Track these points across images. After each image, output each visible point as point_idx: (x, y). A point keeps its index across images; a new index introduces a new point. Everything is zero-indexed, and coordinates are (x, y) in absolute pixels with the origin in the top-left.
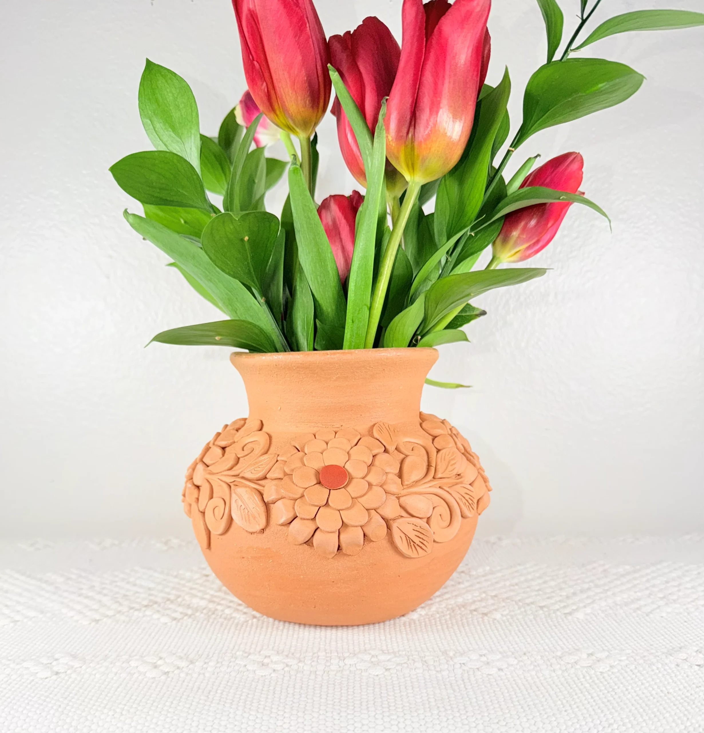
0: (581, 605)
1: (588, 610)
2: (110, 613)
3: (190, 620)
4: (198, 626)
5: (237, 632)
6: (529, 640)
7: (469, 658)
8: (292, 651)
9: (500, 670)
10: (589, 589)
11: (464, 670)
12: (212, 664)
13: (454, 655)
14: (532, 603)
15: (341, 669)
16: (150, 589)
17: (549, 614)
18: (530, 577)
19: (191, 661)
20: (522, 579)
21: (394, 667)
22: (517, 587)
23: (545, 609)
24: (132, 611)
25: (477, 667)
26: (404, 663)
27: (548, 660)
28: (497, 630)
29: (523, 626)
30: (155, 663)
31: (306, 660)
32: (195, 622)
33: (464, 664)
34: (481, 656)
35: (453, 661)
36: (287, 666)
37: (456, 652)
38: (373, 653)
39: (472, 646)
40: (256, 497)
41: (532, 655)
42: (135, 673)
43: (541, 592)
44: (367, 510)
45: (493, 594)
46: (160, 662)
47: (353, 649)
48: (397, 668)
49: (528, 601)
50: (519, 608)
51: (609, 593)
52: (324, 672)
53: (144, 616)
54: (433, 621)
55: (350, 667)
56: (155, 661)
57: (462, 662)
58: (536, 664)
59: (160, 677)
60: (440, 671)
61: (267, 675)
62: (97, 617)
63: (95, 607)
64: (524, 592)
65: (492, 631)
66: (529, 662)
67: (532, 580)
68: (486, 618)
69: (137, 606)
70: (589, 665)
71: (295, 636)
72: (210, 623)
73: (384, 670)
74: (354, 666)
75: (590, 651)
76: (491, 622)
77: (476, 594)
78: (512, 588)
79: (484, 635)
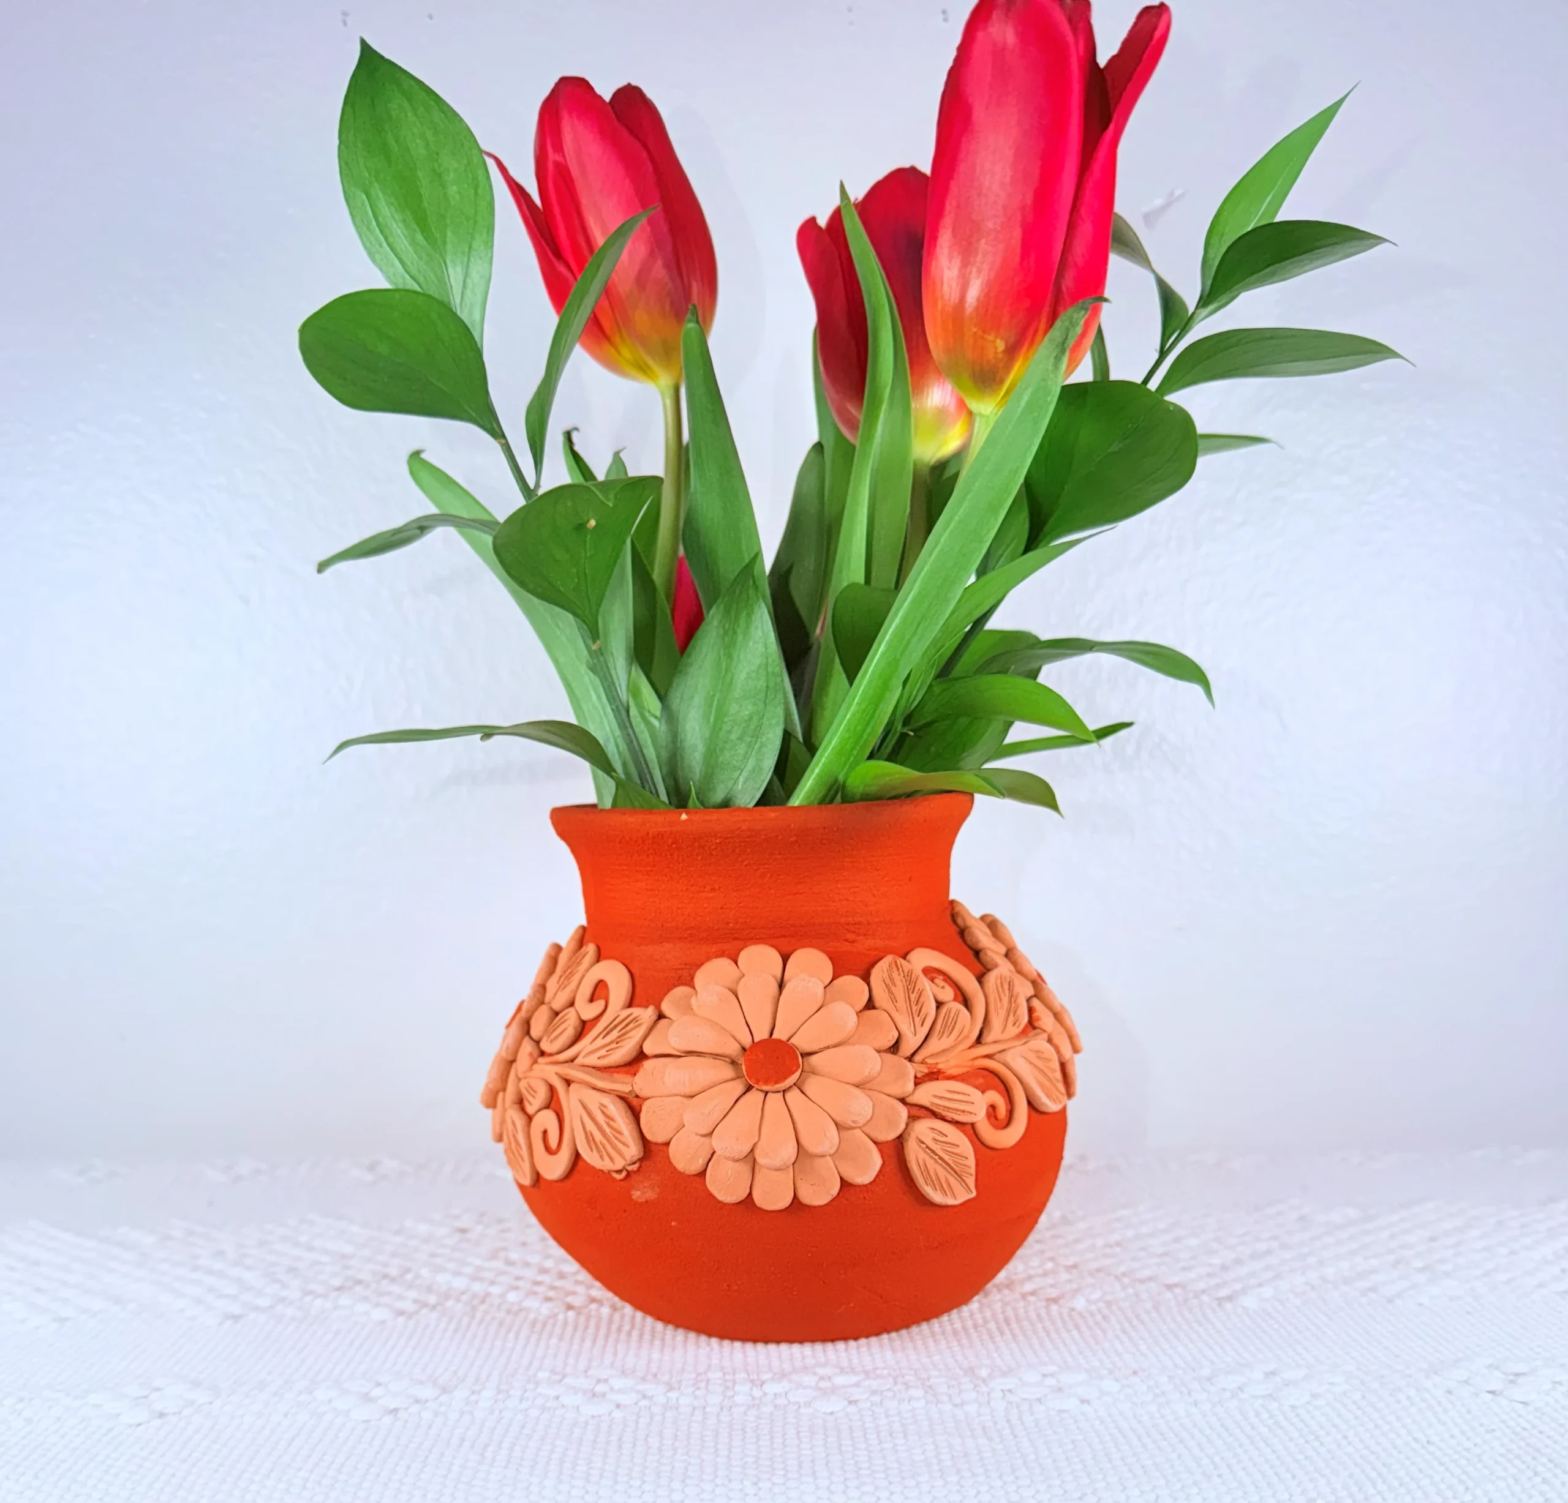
0: (1254, 1282)
1: (1268, 1292)
2: (263, 1302)
3: (434, 1315)
4: (452, 1327)
5: (535, 1336)
6: (1143, 1348)
7: (1020, 1379)
8: (654, 1369)
9: (1084, 1401)
11: (1010, 1403)
12: (487, 1394)
13: (990, 1375)
14: (1150, 1279)
15: (757, 1402)
16: (344, 1256)
17: (1187, 1300)
18: (1146, 1230)
19: (443, 1389)
21: (865, 1397)
22: (1117, 1249)
23: (1178, 1291)
24: (308, 1298)
25: (1038, 1396)
26: (888, 1390)
27: (1183, 1383)
28: (1079, 1329)
29: (1130, 1322)
30: (367, 1394)
31: (683, 1387)
32: (446, 1319)
34: (1045, 1376)
35: (987, 1386)
36: (644, 1397)
37: (994, 1370)
38: (821, 1371)
39: (1026, 1358)
41: (1150, 1375)
42: (325, 1413)
43: (1168, 1259)
45: (1070, 1263)
46: (377, 1392)
47: (780, 1365)
48: (872, 1399)
49: (1143, 1274)
50: (1124, 1288)
51: (1312, 1260)
53: (335, 1308)
56: (366, 1390)
57: (1008, 1387)
58: (1157, 1391)
59: (380, 1419)
60: (962, 1404)
61: (604, 1414)
62: (236, 1309)
63: (231, 1290)
64: (1134, 1259)
65: (1068, 1331)
66: (1145, 1388)
67: (1151, 1235)
69: (319, 1289)
70: (1269, 1392)
72: (476, 1321)
73: (846, 1403)
74: (783, 1396)
75: (1271, 1368)
76: (1066, 1315)
78: (1108, 1251)
79: (1052, 1339)
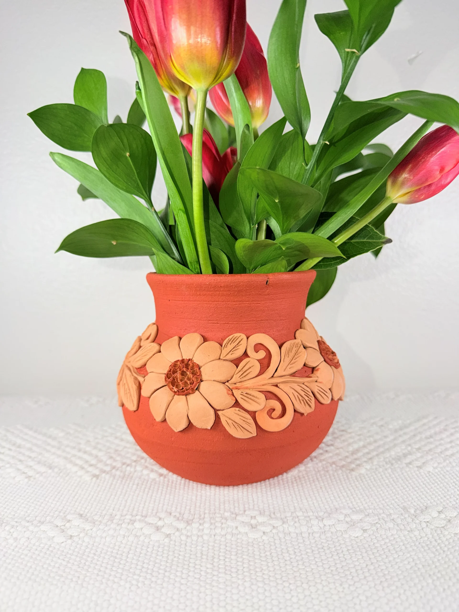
2: (108, 469)
7: (430, 515)
8: (272, 510)
11: (432, 529)
13: (415, 512)
15: (323, 530)
42: (140, 536)
43: (453, 444)
46: (160, 523)
47: (324, 506)
48: (372, 529)
49: (449, 453)
52: (309, 534)
54: (379, 475)
55: (330, 528)
56: (155, 522)
57: (426, 520)
59: (164, 540)
60: (412, 531)
61: (259, 538)
62: (97, 472)
63: (94, 462)
65: (433, 484)
68: (421, 471)
73: (362, 531)
74: (333, 526)
77: (403, 447)
79: (429, 489)
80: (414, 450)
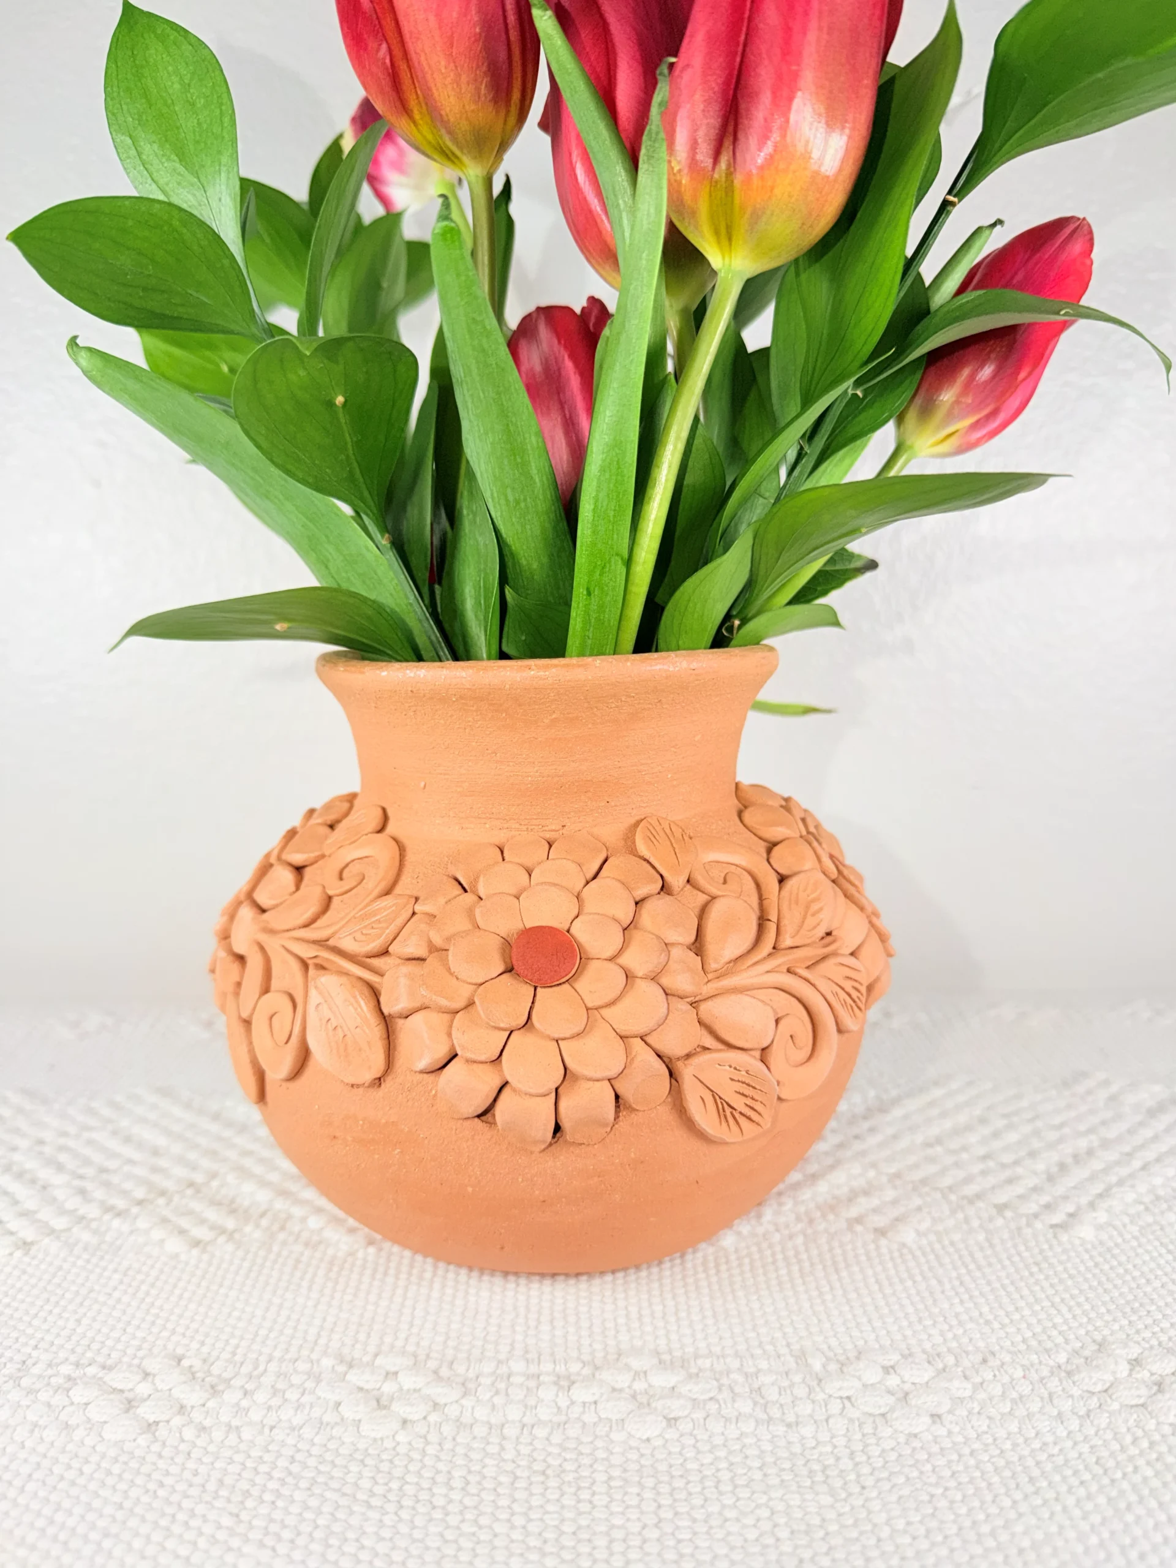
0: (1084, 1201)
1: (1102, 1217)
2: (60, 1223)
3: (230, 1247)
4: (247, 1264)
5: (330, 1284)
6: (985, 1309)
7: (859, 1379)
8: (450, 1352)
9: (936, 1417)
10: (1090, 1152)
11: (851, 1420)
12: (261, 1397)
13: (824, 1366)
14: (979, 1196)
15: (563, 1418)
16: (156, 1152)
17: (1019, 1229)
18: (962, 1118)
19: (212, 1387)
20: (948, 1124)
21: (686, 1413)
22: (939, 1149)
23: (1009, 1214)
24: (107, 1217)
25: (883, 1410)
26: (711, 1399)
27: (1042, 1379)
28: (912, 1277)
29: (966, 1266)
30: (131, 1390)
31: (479, 1389)
32: (240, 1253)
33: (848, 1398)
34: (887, 1370)
35: (823, 1391)
37: (828, 1359)
38: (636, 1364)
39: (861, 1332)
40: (362, 1003)
41: (1003, 1364)
42: (78, 1425)
43: (991, 1164)
44: (621, 1037)
45: (892, 1170)
46: (143, 1389)
47: (591, 1345)
48: (694, 1416)
49: (971, 1190)
50: (953, 1212)
51: (1137, 1164)
52: (524, 1426)
53: (132, 1232)
54: (768, 1253)
55: (584, 1412)
56: (130, 1386)
57: (845, 1394)
58: (1015, 1395)
59: (135, 1440)
60: (797, 1424)
61: (388, 1437)
63: (30, 1205)
64: (957, 1165)
65: (902, 1281)
66: (998, 1390)
67: (969, 1128)
68: (883, 1242)
69: (120, 1203)
70: (1141, 1401)
71: (459, 1302)
72: (272, 1256)
73: (664, 1423)
74: (593, 1407)
75: (1134, 1351)
76: (896, 1254)
77: (856, 1169)
78: (930, 1151)
79: (885, 1296)
80: (884, 1179)
